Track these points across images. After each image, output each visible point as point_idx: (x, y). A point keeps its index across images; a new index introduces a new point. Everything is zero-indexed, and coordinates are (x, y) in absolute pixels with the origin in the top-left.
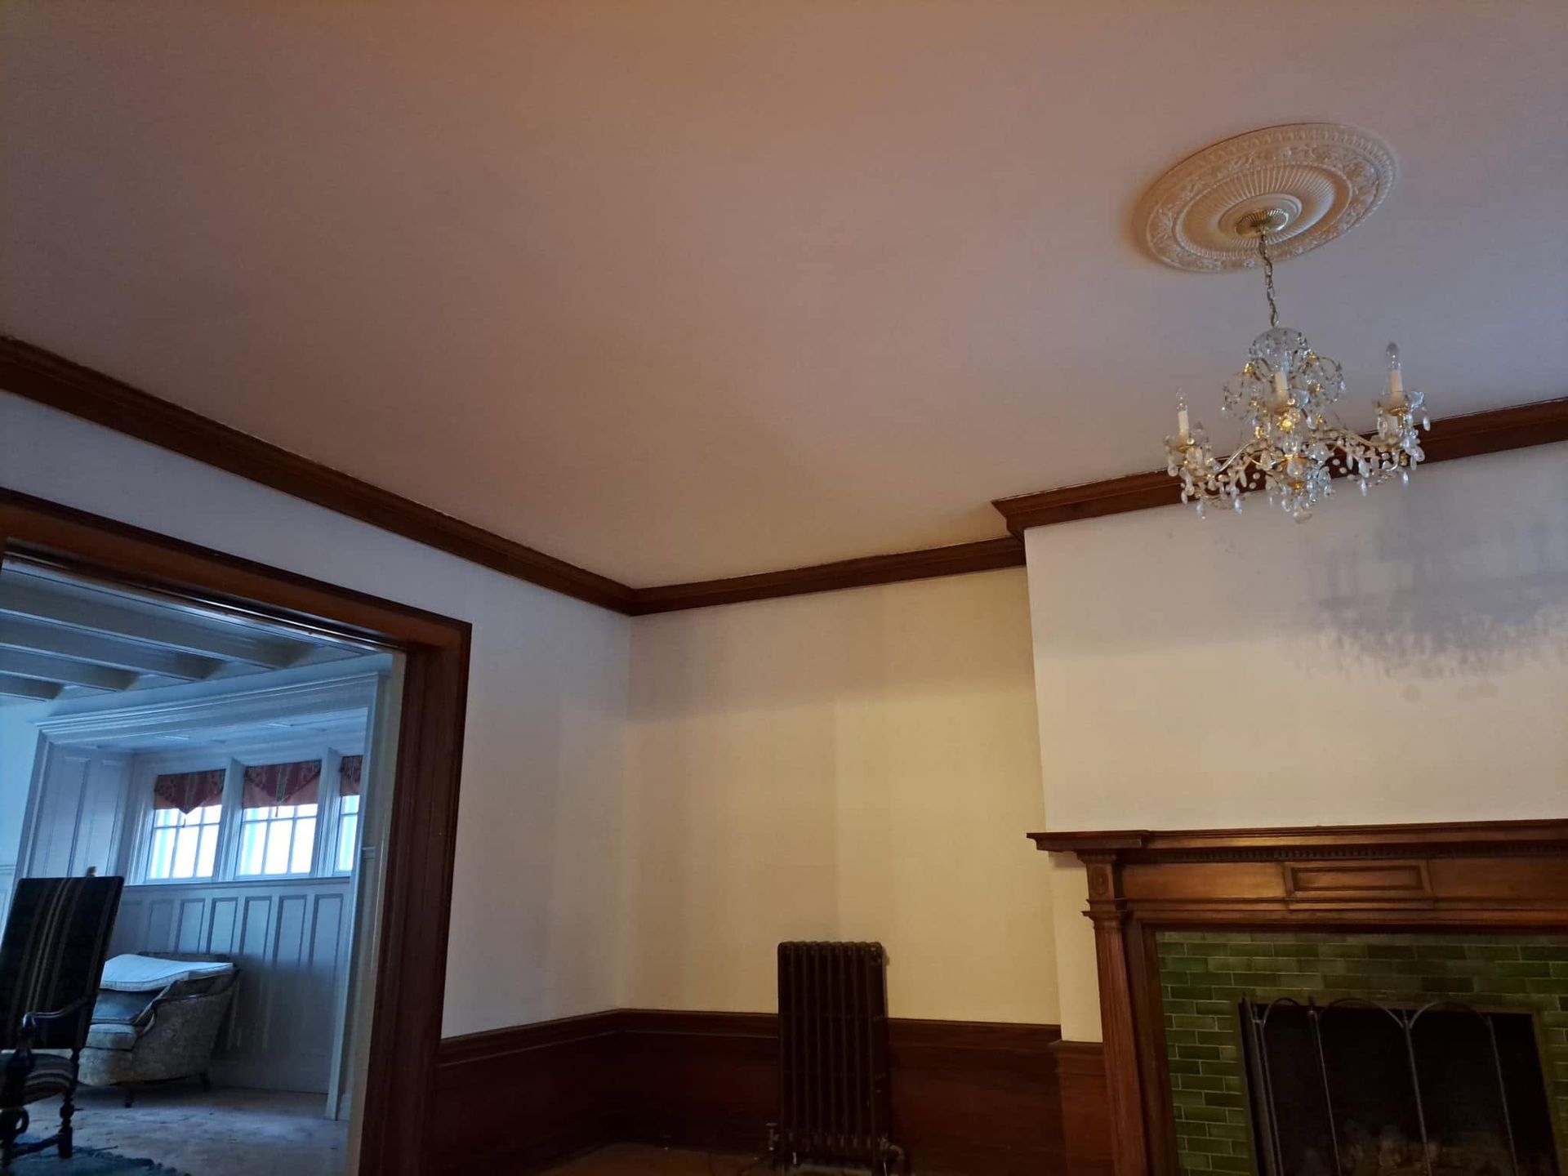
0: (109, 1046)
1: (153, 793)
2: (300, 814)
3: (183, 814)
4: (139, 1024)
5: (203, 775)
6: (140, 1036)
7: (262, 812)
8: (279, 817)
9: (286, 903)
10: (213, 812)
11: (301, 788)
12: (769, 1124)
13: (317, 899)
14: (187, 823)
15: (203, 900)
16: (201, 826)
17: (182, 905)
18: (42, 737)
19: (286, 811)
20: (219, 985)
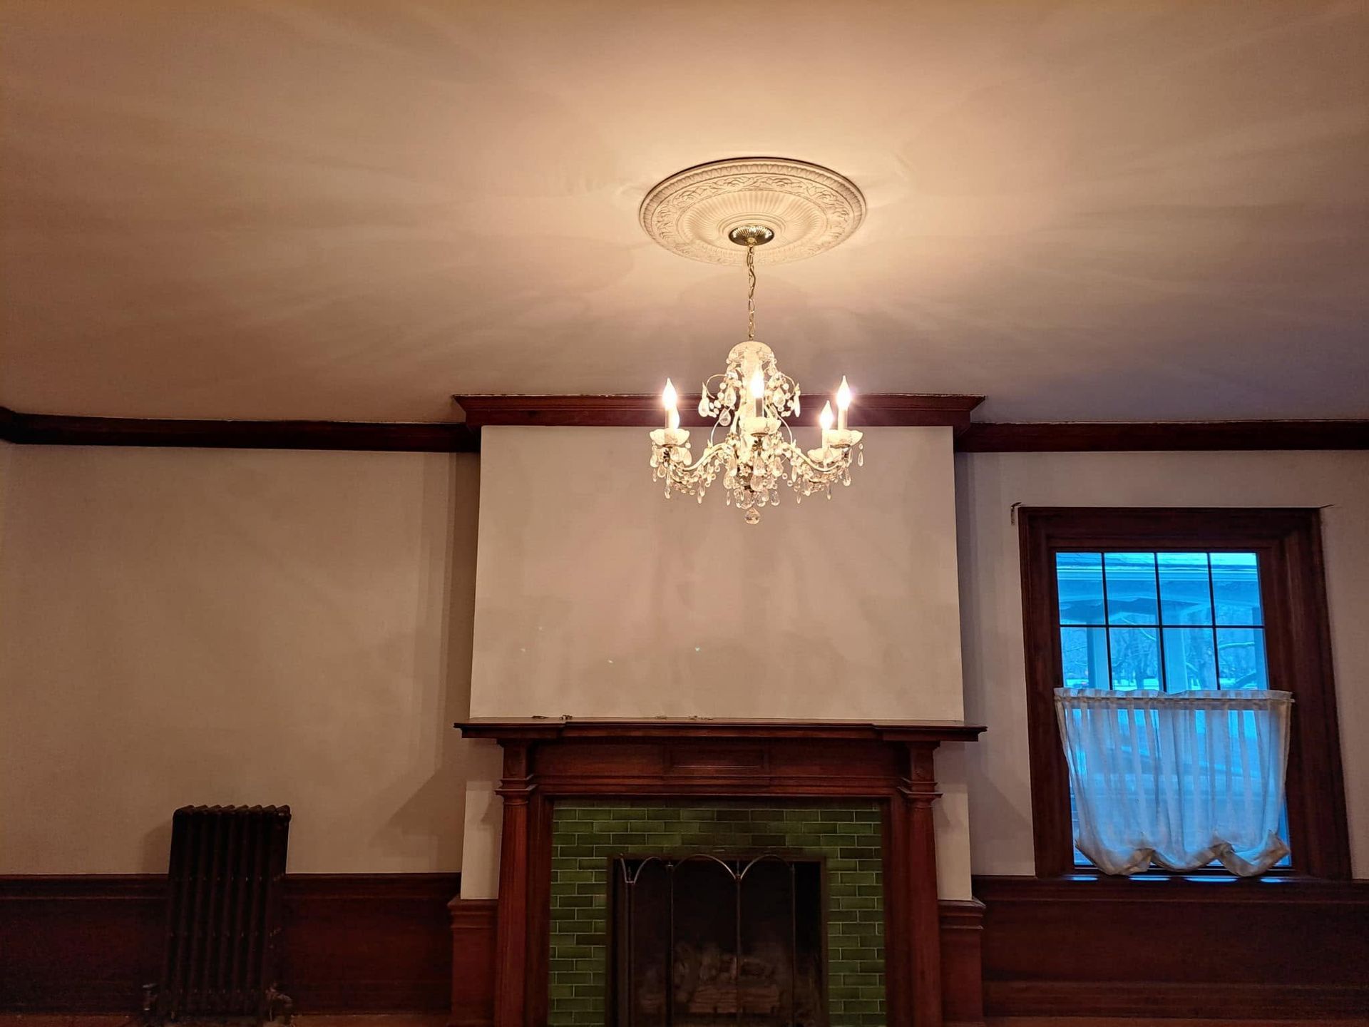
12: (145, 986)
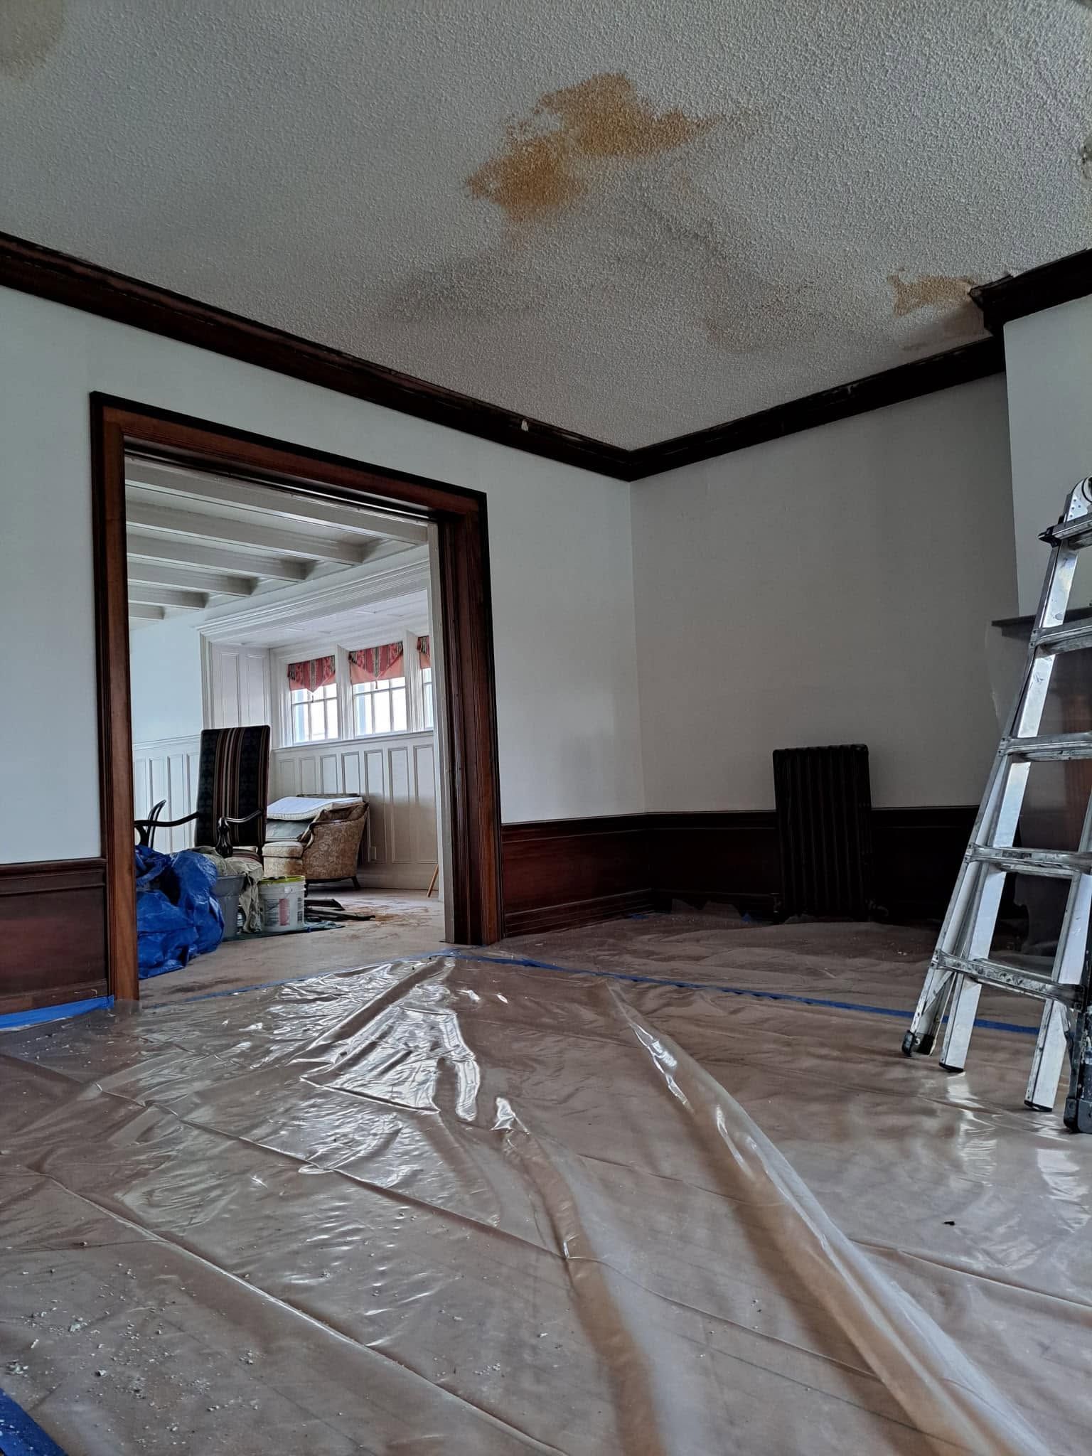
0: (287, 855)
1: (287, 679)
2: (394, 685)
3: (311, 694)
4: (304, 840)
5: (320, 661)
6: (305, 849)
7: (367, 686)
8: (379, 689)
9: (393, 753)
10: (331, 690)
11: (391, 665)
13: (415, 749)
14: (315, 699)
15: (335, 756)
16: (325, 700)
17: (321, 759)
18: (203, 638)
19: (383, 684)
20: (355, 814)
